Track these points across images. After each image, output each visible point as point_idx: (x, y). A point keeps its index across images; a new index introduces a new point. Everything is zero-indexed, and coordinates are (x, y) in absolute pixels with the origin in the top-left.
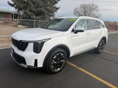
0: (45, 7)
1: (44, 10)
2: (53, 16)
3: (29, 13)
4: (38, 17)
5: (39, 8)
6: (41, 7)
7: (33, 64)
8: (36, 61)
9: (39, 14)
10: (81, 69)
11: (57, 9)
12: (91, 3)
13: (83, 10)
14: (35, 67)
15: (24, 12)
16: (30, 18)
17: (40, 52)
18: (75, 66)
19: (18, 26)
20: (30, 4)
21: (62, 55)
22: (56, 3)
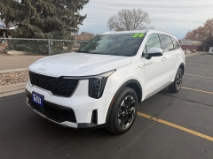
0: (60, 14)
1: (59, 21)
2: (75, 31)
3: (31, 27)
4: (49, 34)
5: (49, 17)
6: (52, 15)
7: (88, 120)
8: (95, 113)
9: (50, 28)
10: (160, 121)
11: (82, 18)
12: (137, 9)
13: (124, 21)
14: (94, 125)
15: (20, 26)
16: (32, 35)
17: (101, 96)
18: (149, 117)
19: (9, 52)
20: (32, 10)
21: (132, 98)
22: (80, 7)
